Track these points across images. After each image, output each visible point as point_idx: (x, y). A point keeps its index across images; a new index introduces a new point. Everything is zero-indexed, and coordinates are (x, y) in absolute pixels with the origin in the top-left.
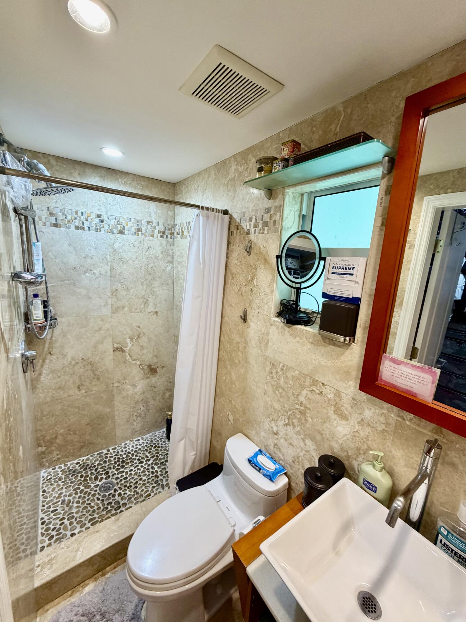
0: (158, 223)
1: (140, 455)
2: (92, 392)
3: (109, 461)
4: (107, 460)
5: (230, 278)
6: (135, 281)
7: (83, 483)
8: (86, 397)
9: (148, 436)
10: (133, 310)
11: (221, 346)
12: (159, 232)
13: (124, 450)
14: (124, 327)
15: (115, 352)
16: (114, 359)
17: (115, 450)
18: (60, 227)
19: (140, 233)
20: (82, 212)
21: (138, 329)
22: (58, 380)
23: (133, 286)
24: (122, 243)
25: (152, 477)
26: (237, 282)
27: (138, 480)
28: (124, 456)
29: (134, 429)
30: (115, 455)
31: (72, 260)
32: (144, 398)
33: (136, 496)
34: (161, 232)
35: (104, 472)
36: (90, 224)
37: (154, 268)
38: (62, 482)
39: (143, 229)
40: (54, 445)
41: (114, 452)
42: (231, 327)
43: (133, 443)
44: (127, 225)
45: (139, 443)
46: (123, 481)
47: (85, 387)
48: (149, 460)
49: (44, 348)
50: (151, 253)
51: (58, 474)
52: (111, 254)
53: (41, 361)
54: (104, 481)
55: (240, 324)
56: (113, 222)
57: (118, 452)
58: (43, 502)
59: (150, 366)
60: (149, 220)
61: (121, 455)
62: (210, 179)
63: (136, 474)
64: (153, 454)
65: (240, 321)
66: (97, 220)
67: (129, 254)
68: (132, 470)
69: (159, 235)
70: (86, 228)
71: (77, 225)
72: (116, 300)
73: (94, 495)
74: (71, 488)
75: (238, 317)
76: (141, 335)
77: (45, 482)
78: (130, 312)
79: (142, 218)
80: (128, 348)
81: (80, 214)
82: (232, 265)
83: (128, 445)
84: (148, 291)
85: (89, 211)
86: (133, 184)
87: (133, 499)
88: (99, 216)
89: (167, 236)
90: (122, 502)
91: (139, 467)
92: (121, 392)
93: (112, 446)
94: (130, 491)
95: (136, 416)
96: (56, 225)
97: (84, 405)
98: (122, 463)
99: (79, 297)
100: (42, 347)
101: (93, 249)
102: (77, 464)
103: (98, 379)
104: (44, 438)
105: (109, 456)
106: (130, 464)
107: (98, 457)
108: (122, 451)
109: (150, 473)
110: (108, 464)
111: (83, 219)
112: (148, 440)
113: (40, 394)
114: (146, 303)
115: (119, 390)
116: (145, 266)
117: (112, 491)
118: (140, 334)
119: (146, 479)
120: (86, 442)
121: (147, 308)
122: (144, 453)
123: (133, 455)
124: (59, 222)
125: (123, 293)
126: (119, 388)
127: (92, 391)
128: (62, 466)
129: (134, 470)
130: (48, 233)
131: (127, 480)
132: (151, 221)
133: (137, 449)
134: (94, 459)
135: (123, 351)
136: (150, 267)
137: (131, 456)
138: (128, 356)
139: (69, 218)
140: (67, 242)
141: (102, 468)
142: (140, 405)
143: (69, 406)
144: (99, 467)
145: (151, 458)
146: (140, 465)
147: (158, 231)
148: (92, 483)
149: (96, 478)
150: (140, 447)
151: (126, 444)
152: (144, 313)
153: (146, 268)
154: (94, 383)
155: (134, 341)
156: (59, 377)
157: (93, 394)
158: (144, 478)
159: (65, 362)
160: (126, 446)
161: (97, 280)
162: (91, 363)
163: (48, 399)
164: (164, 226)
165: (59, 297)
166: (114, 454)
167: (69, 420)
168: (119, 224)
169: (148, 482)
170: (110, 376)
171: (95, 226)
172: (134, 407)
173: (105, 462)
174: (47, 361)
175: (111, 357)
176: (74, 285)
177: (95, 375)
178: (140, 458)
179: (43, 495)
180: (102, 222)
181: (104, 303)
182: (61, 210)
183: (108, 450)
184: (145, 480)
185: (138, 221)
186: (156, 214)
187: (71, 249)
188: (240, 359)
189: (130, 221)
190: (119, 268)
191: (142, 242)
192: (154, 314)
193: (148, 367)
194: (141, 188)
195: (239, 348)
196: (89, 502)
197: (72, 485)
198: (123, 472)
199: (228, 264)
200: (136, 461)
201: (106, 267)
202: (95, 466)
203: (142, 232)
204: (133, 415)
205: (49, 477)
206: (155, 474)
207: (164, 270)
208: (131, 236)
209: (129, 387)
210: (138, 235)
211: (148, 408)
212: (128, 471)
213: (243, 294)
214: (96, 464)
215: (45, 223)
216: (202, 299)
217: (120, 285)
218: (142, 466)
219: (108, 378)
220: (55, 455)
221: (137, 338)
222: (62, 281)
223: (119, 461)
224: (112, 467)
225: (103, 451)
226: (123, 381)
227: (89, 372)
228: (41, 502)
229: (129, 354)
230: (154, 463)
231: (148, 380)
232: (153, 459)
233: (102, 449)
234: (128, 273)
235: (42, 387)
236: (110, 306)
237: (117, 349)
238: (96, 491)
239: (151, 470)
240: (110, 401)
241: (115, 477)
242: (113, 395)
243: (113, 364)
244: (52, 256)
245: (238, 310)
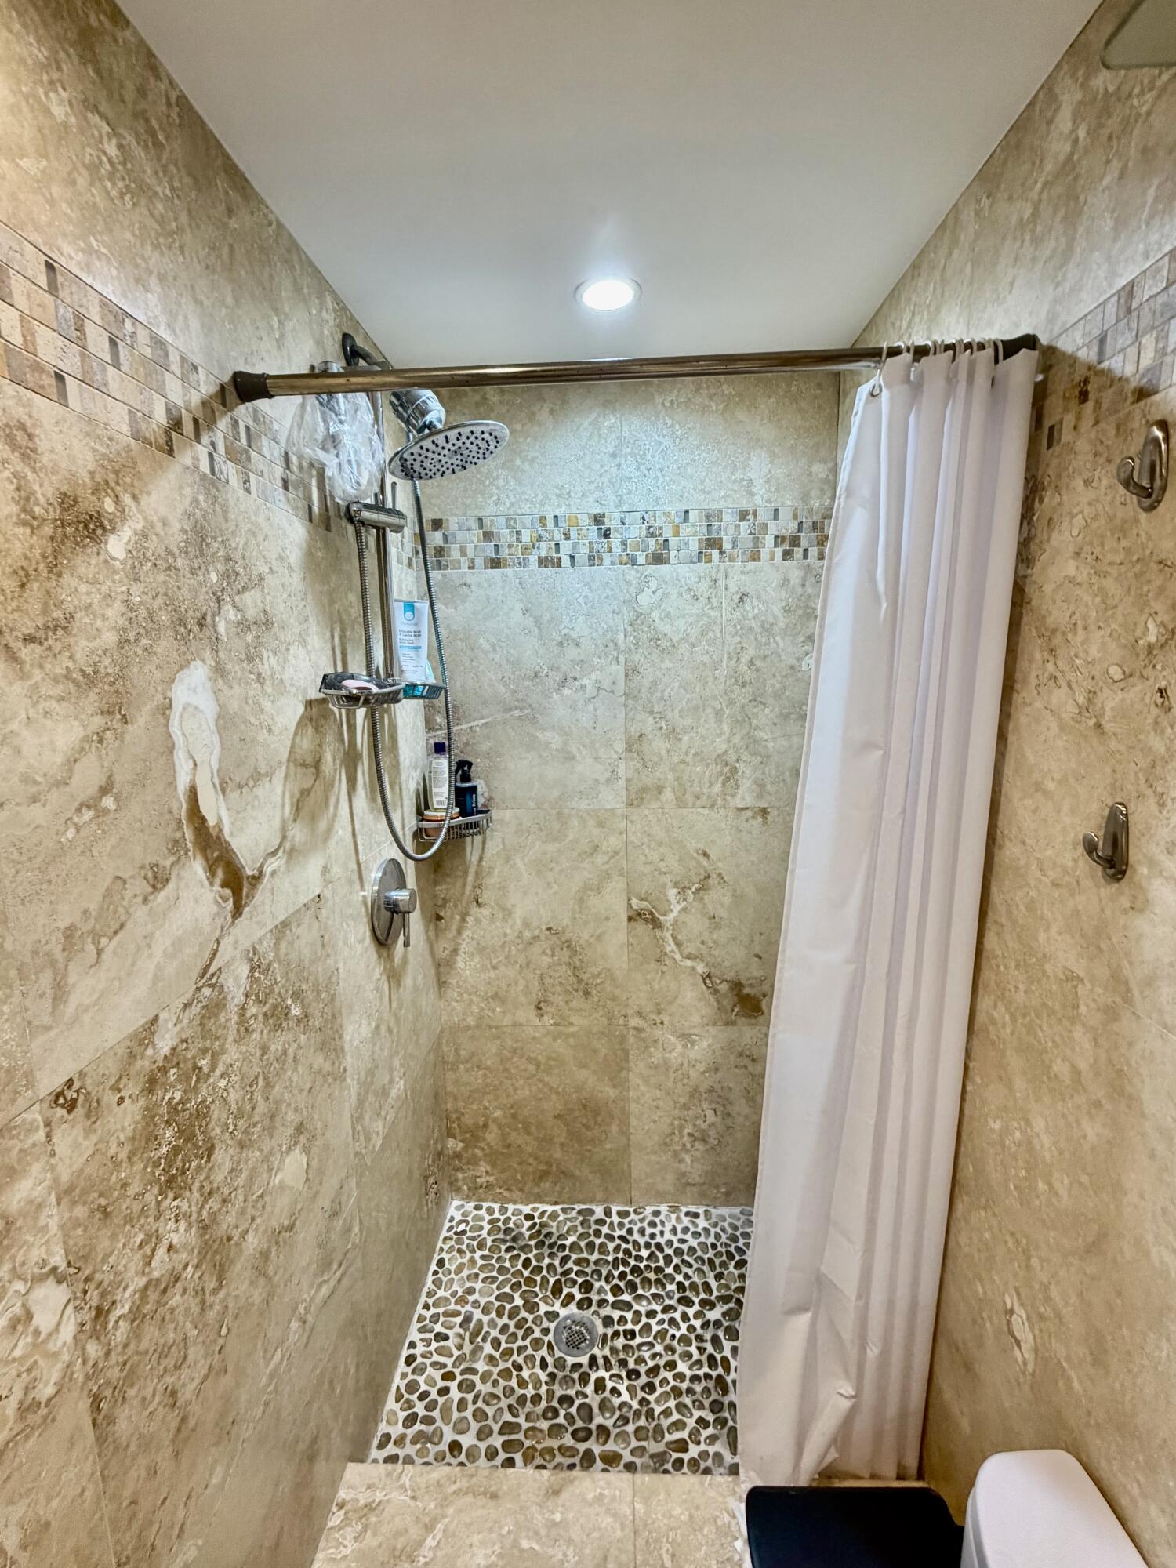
0: (776, 510)
1: (690, 1271)
2: (571, 1029)
3: (603, 1249)
4: (598, 1242)
5: (1038, 656)
6: (696, 708)
7: (524, 1288)
8: (555, 1040)
9: (725, 1211)
10: (689, 798)
11: (987, 975)
12: (779, 540)
13: (649, 1231)
14: (662, 850)
15: (633, 923)
16: (630, 944)
17: (626, 1221)
18: (505, 566)
19: (715, 553)
20: (556, 517)
21: (704, 861)
22: (493, 974)
23: (688, 721)
24: (659, 593)
25: (707, 1376)
26: (1076, 669)
27: (662, 1363)
28: (644, 1253)
29: (683, 1174)
30: (621, 1238)
31: (532, 654)
32: (717, 1087)
33: (642, 1422)
34: (783, 539)
35: (580, 1280)
36: (574, 548)
37: (758, 663)
38: (483, 1257)
39: (725, 538)
40: (482, 1145)
41: (621, 1225)
42: (1033, 894)
43: (678, 1219)
44: (676, 533)
45: (696, 1225)
46: (620, 1342)
47: (552, 1009)
48: (712, 1306)
49: (464, 885)
50: (750, 615)
51: (481, 1228)
52: (630, 629)
53: (458, 917)
54: (573, 1308)
55: (1087, 883)
56: (636, 532)
57: (630, 1231)
58: (430, 1295)
59: (737, 986)
60: (745, 506)
61: (635, 1243)
62: (956, 253)
63: (662, 1334)
64: (728, 1287)
65: (1087, 869)
66: (594, 532)
67: (680, 623)
68: (651, 1314)
69: (779, 551)
70: (566, 561)
71: (544, 554)
72: (639, 765)
73: (537, 1344)
74: (494, 1286)
75: (1075, 845)
76: (710, 881)
77: (451, 1239)
78: (681, 803)
79: (722, 504)
80: (671, 916)
81: (550, 522)
82: (1048, 588)
83: (662, 1217)
84: (736, 739)
85: (574, 510)
86: (698, 400)
87: (630, 1428)
88: (598, 519)
89: (806, 550)
90: (598, 1420)
91: (677, 1316)
92: (647, 1047)
93: (618, 1204)
94: (631, 1390)
95: (690, 1134)
96: (495, 563)
97: (549, 1058)
98: (632, 1272)
99: (545, 754)
100: (459, 884)
101: (581, 619)
102: (529, 1217)
103: (587, 994)
104: (458, 1119)
105: (605, 1230)
106: (653, 1290)
107: (577, 1223)
108: (642, 1232)
109: (704, 1358)
110: (595, 1256)
111: (558, 535)
112: (723, 1230)
113: (455, 1004)
114: (730, 776)
115: (643, 1040)
116: (730, 659)
117: (584, 1360)
118: (708, 877)
119: (688, 1373)
120: (554, 1168)
121: (733, 795)
122: (699, 1270)
123: (668, 1260)
124: (504, 553)
125: (660, 745)
126: (643, 1035)
127: (572, 1024)
128: (496, 1207)
129: (660, 1316)
130: (479, 585)
131: (634, 1343)
132: (750, 507)
133: (685, 1247)
134: (569, 1224)
135: (656, 923)
136: (745, 659)
137: (661, 1263)
138: (671, 940)
139: (526, 538)
140: (519, 606)
141: (578, 1262)
142: (705, 1105)
143: (514, 1051)
144: (574, 1257)
145: (719, 1298)
146: (681, 1308)
147: (776, 537)
148: (545, 1299)
149: (557, 1290)
150: (694, 1243)
151: (657, 1213)
152: (722, 811)
153: (733, 663)
154: (574, 1004)
155: (691, 897)
156: (494, 968)
157: (573, 1035)
158: (682, 1367)
159: (509, 931)
160: (657, 1220)
161: (591, 707)
162: (568, 944)
163: (471, 1021)
164: (795, 517)
165: (499, 755)
166: (618, 1233)
167: (515, 1089)
168: (652, 535)
169: (690, 1391)
170: (617, 992)
171: (587, 550)
172: (685, 1107)
173: (591, 1246)
174: (470, 920)
175: (622, 937)
176: (534, 720)
177: (580, 981)
178: (687, 1283)
179: (436, 1273)
180: (606, 536)
181: (608, 774)
182: (508, 520)
183: (608, 1213)
184: (680, 1377)
185: (708, 517)
186: (768, 482)
187: (529, 622)
188: (1083, 1065)
189: (686, 519)
190: (650, 670)
191: (721, 583)
192: (754, 817)
193: (732, 989)
194: (721, 407)
195: (1076, 1007)
196: (520, 1360)
197: (501, 1278)
198: (629, 1306)
199: (1029, 589)
200: (673, 1287)
201: (614, 667)
202: (563, 1247)
203: (720, 547)
204: (681, 1128)
205: (462, 1227)
206: (720, 1370)
207: (792, 667)
208: (686, 567)
209: (673, 1039)
210: (710, 561)
211: (729, 1122)
212: (643, 1310)
213: (1109, 727)
214: (568, 1243)
215: (472, 561)
216: (886, 757)
217: (650, 720)
218: (685, 1317)
219: (614, 999)
220: (483, 1172)
221: (698, 890)
222: (508, 710)
223: (625, 1263)
224: (604, 1273)
225: (594, 1207)
226: (654, 1017)
227: (564, 967)
228: (425, 1291)
229: (674, 938)
230: (726, 1324)
231: (731, 1032)
232: (726, 1307)
233: (591, 1202)
234: (676, 684)
235: (459, 987)
236: (622, 783)
237: (639, 915)
238: (546, 1331)
239: (710, 1349)
240: (617, 1067)
241: (604, 1312)
242: (626, 1053)
243: (625, 958)
244: (486, 646)
245: (1073, 811)
